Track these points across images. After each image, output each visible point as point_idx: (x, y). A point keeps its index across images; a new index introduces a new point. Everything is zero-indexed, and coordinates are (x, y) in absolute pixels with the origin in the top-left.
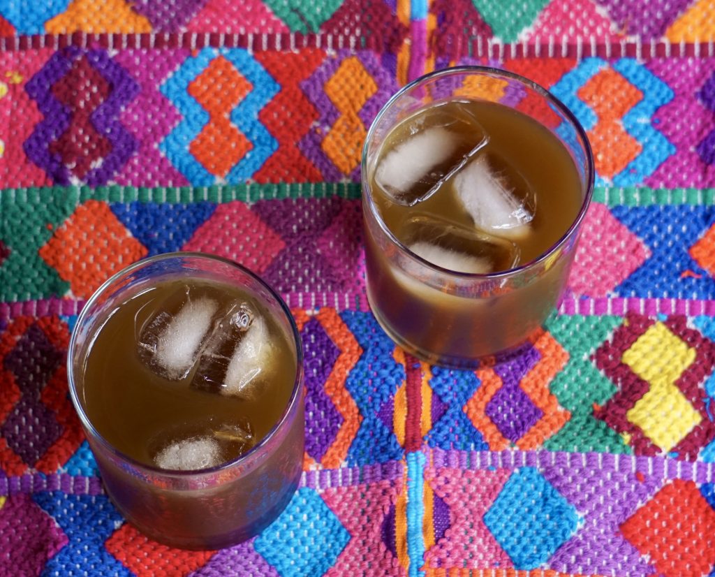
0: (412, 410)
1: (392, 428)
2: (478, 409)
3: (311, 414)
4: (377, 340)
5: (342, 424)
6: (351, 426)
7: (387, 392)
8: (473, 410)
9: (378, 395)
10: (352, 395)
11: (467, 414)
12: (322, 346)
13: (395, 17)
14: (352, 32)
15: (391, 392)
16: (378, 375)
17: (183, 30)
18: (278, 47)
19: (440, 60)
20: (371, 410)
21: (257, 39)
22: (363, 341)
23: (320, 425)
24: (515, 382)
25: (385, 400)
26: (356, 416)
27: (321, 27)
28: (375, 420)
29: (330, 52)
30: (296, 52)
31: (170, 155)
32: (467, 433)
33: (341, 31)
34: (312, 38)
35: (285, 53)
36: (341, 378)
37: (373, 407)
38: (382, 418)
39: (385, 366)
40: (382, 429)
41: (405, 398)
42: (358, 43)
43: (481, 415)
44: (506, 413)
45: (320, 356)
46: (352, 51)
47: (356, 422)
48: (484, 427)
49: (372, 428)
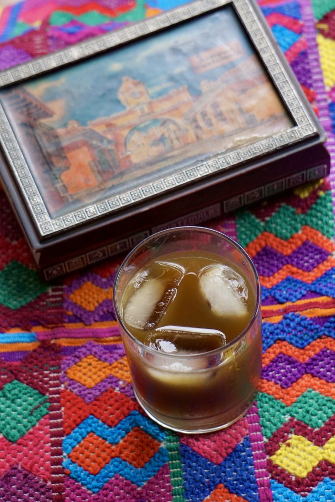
0: (317, 306)
1: (329, 317)
2: (309, 276)
3: (321, 370)
4: (268, 334)
5: (328, 349)
6: (329, 343)
7: (306, 322)
8: (310, 278)
9: (309, 327)
10: (309, 344)
11: (312, 281)
12: (277, 366)
13: (34, 351)
14: (47, 376)
15: (306, 319)
16: (295, 329)
17: (49, 483)
18: (59, 420)
19: (66, 320)
20: (319, 330)
21: (54, 435)
22: (272, 342)
23: (329, 363)
24: (287, 258)
25: (311, 322)
26: (322, 340)
27: (44, 395)
28: (325, 327)
29: (62, 387)
30: (63, 409)
31: (145, 479)
32: (326, 279)
33: (47, 383)
34: (52, 400)
35: (64, 416)
36: (298, 351)
37: (317, 329)
38: (323, 323)
39: (288, 325)
40: (331, 322)
41: (308, 310)
42: (54, 372)
43: (312, 274)
44: (308, 261)
45: (284, 366)
46: (61, 374)
47: (326, 340)
48: (321, 271)
49: (330, 329)
